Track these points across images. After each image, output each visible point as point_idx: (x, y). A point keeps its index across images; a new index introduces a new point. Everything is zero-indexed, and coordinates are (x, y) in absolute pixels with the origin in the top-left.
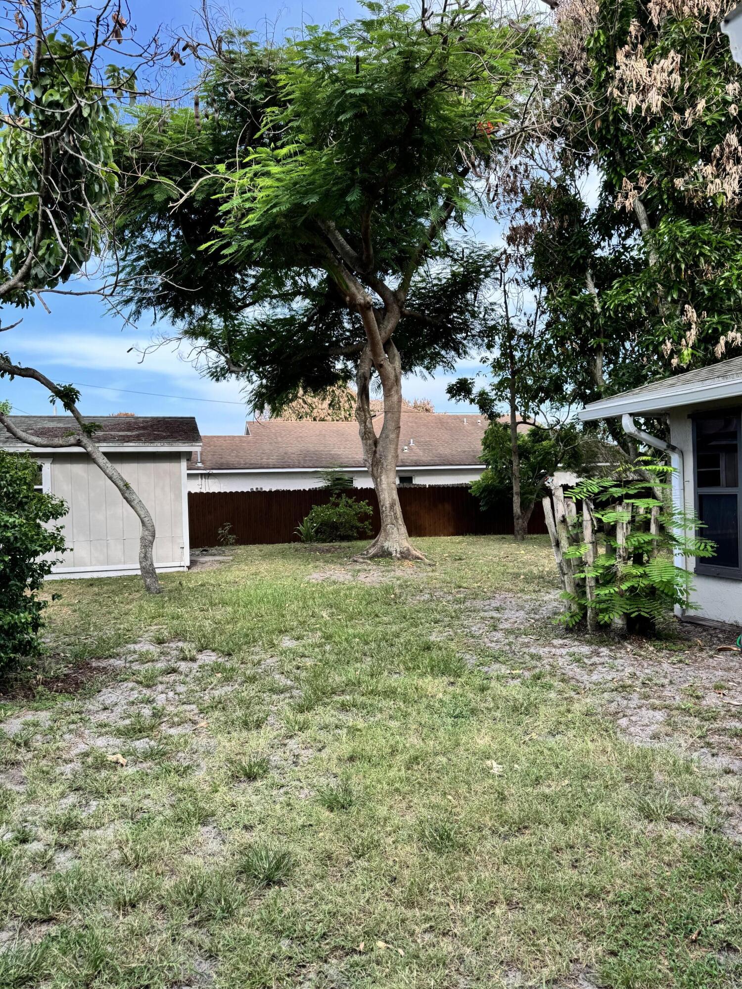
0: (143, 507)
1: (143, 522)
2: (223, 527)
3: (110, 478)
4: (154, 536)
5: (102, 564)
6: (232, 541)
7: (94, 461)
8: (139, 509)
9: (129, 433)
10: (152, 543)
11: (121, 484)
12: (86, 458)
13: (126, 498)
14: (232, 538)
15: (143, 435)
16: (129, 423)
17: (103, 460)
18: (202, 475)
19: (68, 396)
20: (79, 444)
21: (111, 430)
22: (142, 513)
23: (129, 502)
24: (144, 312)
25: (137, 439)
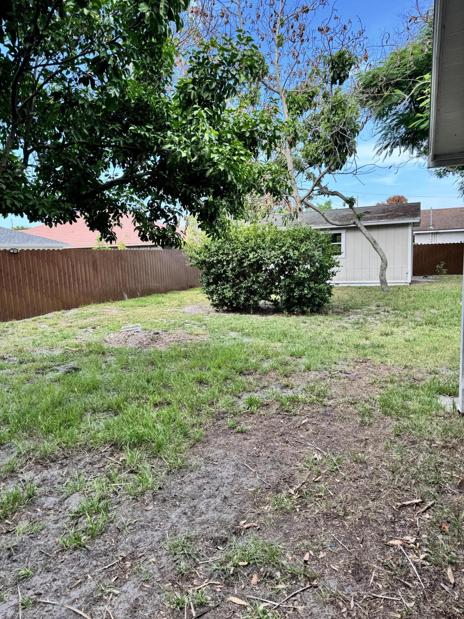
0: (382, 252)
1: (382, 259)
2: (440, 264)
3: (368, 238)
4: (387, 265)
5: (367, 280)
6: (444, 272)
7: (361, 231)
8: (380, 252)
9: (383, 215)
10: (386, 269)
11: (372, 241)
12: (356, 228)
13: (374, 248)
14: (445, 270)
15: (390, 215)
16: (384, 209)
17: (364, 230)
18: (432, 233)
19: (351, 202)
20: (354, 223)
21: (375, 213)
22: (381, 254)
23: (375, 249)
24: (394, 150)
25: (387, 217)
